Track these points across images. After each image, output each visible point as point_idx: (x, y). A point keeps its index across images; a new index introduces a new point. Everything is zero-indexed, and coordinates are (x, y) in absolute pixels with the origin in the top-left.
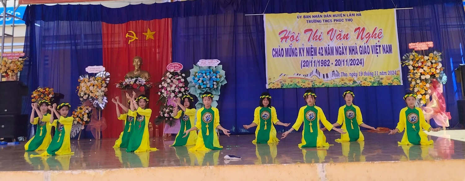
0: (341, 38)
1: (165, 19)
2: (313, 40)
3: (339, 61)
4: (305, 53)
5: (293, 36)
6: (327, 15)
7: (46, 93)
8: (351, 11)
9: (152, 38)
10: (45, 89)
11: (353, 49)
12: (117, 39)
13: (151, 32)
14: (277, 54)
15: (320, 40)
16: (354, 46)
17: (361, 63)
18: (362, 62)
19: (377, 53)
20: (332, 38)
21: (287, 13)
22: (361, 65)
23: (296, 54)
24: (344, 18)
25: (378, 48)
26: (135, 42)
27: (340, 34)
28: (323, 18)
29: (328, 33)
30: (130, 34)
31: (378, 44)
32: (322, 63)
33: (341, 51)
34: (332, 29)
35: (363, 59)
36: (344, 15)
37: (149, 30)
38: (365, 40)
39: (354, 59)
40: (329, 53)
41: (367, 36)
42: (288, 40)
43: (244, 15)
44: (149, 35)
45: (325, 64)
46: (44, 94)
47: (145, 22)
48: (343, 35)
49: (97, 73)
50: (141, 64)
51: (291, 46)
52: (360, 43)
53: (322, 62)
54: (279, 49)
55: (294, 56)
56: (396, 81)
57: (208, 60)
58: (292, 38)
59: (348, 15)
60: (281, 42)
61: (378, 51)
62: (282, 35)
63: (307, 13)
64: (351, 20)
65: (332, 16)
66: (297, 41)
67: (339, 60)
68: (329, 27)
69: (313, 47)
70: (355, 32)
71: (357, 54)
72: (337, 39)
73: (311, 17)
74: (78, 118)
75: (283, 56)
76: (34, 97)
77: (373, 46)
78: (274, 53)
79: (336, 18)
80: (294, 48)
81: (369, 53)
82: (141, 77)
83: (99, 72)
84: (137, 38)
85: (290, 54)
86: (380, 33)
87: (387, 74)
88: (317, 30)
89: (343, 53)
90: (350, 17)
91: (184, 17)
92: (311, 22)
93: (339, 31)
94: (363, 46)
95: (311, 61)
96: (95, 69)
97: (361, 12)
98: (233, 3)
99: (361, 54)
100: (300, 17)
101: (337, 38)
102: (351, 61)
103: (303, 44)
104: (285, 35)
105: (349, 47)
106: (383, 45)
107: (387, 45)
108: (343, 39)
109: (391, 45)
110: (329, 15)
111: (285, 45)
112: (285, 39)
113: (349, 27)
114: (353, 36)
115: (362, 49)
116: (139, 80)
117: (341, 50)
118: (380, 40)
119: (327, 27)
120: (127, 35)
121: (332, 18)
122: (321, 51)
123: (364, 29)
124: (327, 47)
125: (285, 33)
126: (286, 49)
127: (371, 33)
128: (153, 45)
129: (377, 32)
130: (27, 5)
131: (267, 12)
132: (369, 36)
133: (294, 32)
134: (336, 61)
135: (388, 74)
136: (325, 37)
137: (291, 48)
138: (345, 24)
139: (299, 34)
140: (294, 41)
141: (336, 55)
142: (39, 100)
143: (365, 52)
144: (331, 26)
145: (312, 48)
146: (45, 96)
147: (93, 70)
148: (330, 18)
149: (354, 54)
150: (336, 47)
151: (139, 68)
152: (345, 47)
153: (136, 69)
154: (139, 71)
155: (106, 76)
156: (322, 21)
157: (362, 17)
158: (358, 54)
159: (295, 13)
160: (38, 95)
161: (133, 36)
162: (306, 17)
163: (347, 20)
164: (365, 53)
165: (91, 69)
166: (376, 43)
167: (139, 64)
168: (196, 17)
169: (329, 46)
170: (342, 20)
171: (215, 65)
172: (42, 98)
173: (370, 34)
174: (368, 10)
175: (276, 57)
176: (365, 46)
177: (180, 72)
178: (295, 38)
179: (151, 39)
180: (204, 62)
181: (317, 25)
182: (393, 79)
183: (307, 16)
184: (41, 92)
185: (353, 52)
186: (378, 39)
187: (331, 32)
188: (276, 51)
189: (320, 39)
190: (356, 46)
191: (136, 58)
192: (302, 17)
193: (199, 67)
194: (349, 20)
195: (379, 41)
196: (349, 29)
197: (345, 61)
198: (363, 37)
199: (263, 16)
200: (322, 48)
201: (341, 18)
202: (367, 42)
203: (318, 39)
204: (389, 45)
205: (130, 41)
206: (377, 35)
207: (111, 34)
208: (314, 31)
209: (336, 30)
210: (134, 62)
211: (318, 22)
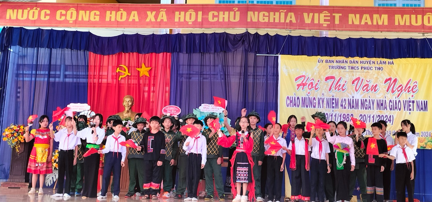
0: (368, 89)
1: (163, 54)
2: (335, 90)
3: (365, 117)
4: (325, 105)
5: (312, 83)
6: (354, 61)
7: (20, 131)
8: (382, 58)
9: (148, 75)
10: (19, 127)
11: (382, 103)
12: (105, 73)
13: (146, 67)
14: (291, 103)
15: (343, 90)
16: (383, 100)
17: (390, 121)
18: (392, 119)
19: (410, 110)
20: (357, 89)
21: (306, 56)
22: (390, 122)
23: (314, 105)
24: (372, 65)
25: (411, 104)
26: (127, 78)
27: (367, 85)
28: (349, 64)
29: (353, 83)
30: (121, 68)
31: (412, 99)
32: (343, 118)
33: (367, 105)
34: (358, 79)
35: (393, 116)
36: (374, 63)
37: (143, 65)
38: (397, 93)
39: (383, 116)
40: (353, 107)
41: (399, 89)
42: (306, 87)
43: (255, 55)
44: (144, 71)
45: (348, 119)
46: (18, 133)
47: (140, 55)
48: (370, 85)
49: (82, 112)
50: (132, 105)
51: (309, 95)
52: (390, 97)
53: (344, 116)
54: (295, 97)
55: (312, 107)
56: (430, 144)
57: (212, 105)
58: (310, 86)
59: (379, 63)
60: (298, 89)
61: (411, 107)
62: (299, 82)
63: (330, 57)
64: (382, 69)
65: (359, 62)
66: (316, 89)
67: (365, 115)
68: (354, 75)
69: (335, 98)
70: (385, 83)
71: (385, 109)
72: (364, 91)
73: (335, 62)
74: (55, 163)
75: (298, 106)
76: (6, 135)
77: (405, 101)
78: (289, 102)
79: (364, 65)
80: (312, 98)
81: (400, 109)
82: (132, 120)
83: (83, 111)
84: (130, 74)
85: (307, 105)
86: (415, 87)
87: (420, 135)
88: (341, 78)
89: (370, 107)
90: (381, 66)
91: (187, 53)
92: (334, 68)
93: (367, 81)
94: (393, 101)
95: (331, 114)
96: (78, 107)
97: (394, 60)
98: (244, 41)
99: (391, 110)
100: (321, 60)
101: (364, 89)
102: (379, 117)
103: (323, 94)
104: (303, 81)
105: (377, 100)
106: (417, 101)
107: (422, 101)
108: (370, 90)
109: (427, 101)
110: (356, 61)
111: (302, 93)
112: (302, 86)
113: (378, 77)
114: (382, 87)
115: (392, 104)
116: (130, 123)
117: (367, 103)
118: (414, 94)
119: (353, 75)
120: (118, 70)
121: (359, 65)
122: (344, 104)
123: (395, 80)
124: (351, 99)
125: (303, 79)
126: (302, 98)
127: (404, 86)
128: (147, 82)
129: (411, 85)
130: (3, 27)
131: (283, 53)
132: (401, 89)
133: (313, 79)
134: (361, 116)
135: (422, 136)
136: (350, 87)
137: (308, 98)
138: (374, 73)
139: (318, 81)
140: (312, 89)
141: (361, 109)
142: (11, 139)
143: (396, 108)
144: (358, 74)
145: (333, 99)
146: (19, 135)
147: (77, 108)
148: (357, 65)
149: (383, 110)
150: (361, 99)
151: (130, 109)
152: (372, 100)
153: (127, 109)
154: (130, 113)
155: (91, 116)
156: (347, 68)
157: (395, 66)
158: (387, 110)
159: (316, 56)
160: (11, 133)
161: (125, 71)
162: (328, 61)
163: (377, 68)
164: (396, 110)
165: (73, 106)
166: (410, 98)
167: (130, 104)
168: (200, 54)
169: (353, 97)
170: (370, 68)
171: (219, 111)
172: (16, 137)
173: (402, 87)
174: (403, 59)
175: (290, 106)
176: (396, 101)
177: (177, 117)
178: (314, 86)
179: (146, 76)
180: (206, 107)
181: (341, 72)
182: (426, 141)
183: (330, 60)
184: (15, 131)
185: (382, 106)
186: (412, 94)
187: (357, 81)
188: (291, 100)
189: (343, 88)
190: (385, 100)
191: (127, 97)
192: (324, 61)
193: (201, 112)
194: (379, 69)
195: (412, 96)
196: (378, 79)
197: (371, 116)
198: (394, 90)
199: (278, 57)
200: (345, 100)
201: (370, 66)
202: (398, 97)
203: (341, 89)
204: (424, 101)
205: (121, 77)
206: (410, 88)
207: (100, 66)
208: (337, 79)
209: (363, 79)
210: (124, 101)
211: (343, 69)
